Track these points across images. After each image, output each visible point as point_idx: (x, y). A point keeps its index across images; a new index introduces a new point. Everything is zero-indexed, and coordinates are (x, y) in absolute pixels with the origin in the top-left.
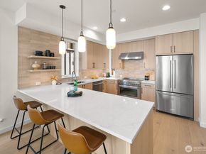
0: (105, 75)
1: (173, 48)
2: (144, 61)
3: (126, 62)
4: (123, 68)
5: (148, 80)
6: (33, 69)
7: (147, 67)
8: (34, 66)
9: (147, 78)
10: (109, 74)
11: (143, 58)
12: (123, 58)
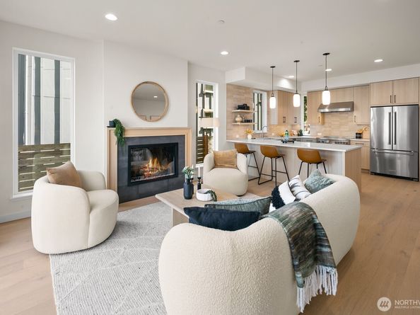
0: (296, 133)
1: (393, 98)
2: (355, 113)
3: (326, 116)
4: (323, 123)
5: (360, 138)
6: (236, 122)
7: (359, 121)
8: (237, 119)
9: (359, 136)
10: (301, 131)
11: (353, 110)
12: (322, 111)
